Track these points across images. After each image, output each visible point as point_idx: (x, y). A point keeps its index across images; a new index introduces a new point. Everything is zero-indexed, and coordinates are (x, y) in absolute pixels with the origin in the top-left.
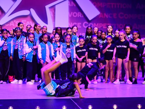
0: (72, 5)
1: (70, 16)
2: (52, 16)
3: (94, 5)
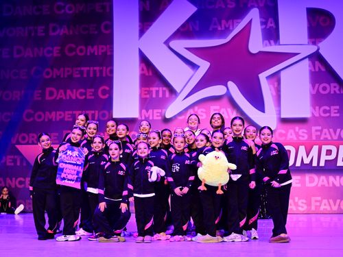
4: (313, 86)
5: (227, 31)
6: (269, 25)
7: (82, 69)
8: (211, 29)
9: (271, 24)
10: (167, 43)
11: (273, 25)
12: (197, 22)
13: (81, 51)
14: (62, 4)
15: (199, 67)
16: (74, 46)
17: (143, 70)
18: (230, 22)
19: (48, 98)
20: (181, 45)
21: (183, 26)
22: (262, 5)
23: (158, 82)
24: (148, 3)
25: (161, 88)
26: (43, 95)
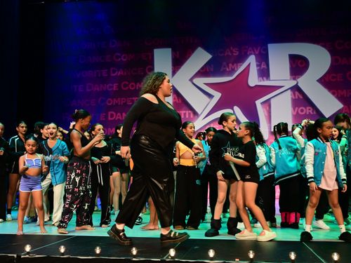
0: (297, 97)
1: (295, 113)
2: (267, 115)
3: (333, 94)
4: (294, 109)
5: (233, 71)
6: (263, 67)
7: (134, 98)
8: (222, 70)
9: (263, 66)
10: (191, 80)
11: (265, 67)
12: (212, 66)
13: (132, 86)
14: (119, 54)
15: (213, 96)
16: (127, 83)
17: (175, 99)
18: (235, 65)
19: (110, 118)
20: (201, 81)
21: (202, 68)
22: (257, 53)
23: (185, 107)
24: (178, 53)
25: (187, 112)
26: (106, 117)
